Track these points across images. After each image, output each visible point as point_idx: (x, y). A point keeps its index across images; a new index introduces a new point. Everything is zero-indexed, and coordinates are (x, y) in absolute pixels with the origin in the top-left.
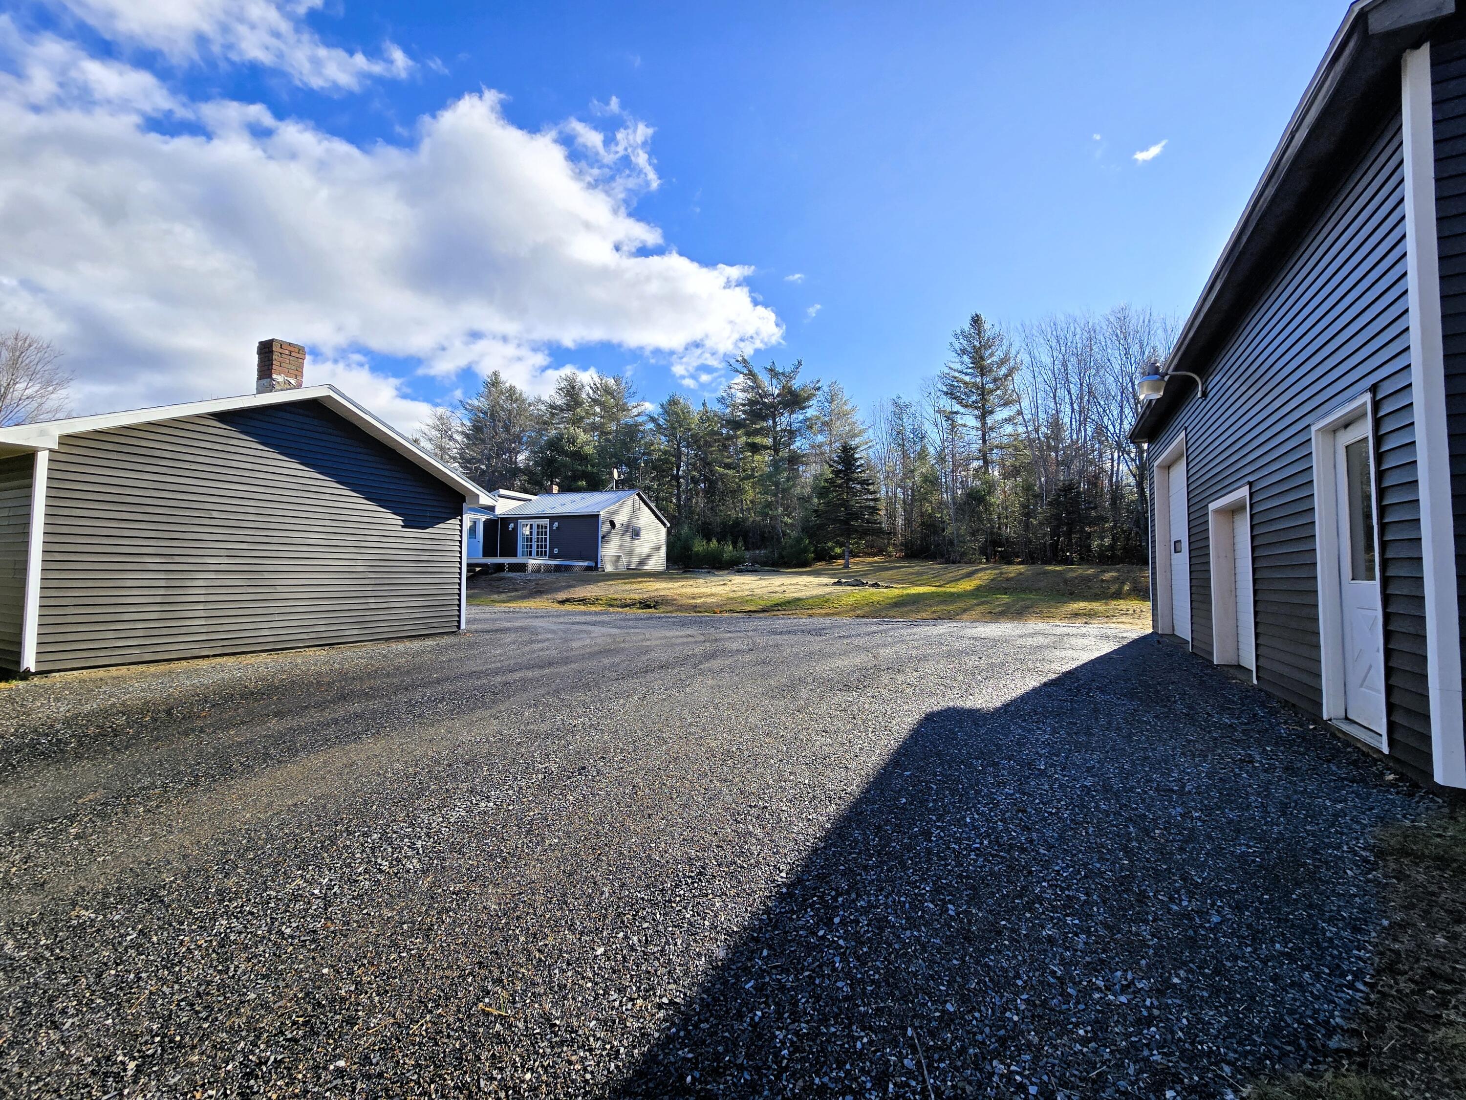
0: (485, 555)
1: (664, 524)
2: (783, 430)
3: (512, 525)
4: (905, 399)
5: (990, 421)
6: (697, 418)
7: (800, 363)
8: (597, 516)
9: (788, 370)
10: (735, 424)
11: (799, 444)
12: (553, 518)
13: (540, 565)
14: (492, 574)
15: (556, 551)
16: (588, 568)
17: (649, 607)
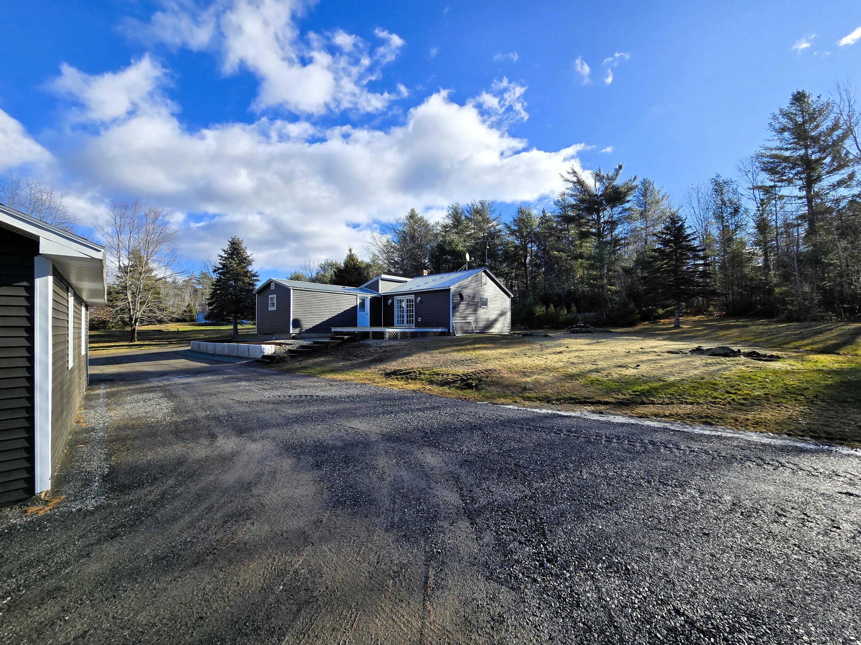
0: (372, 325)
1: (509, 296)
2: (605, 222)
3: (390, 301)
4: (723, 178)
5: (816, 188)
6: (537, 221)
7: (620, 167)
8: (449, 290)
9: (610, 174)
10: (567, 219)
11: (620, 230)
12: (417, 294)
13: (397, 333)
14: (359, 341)
15: (420, 319)
16: (442, 334)
17: (469, 386)
